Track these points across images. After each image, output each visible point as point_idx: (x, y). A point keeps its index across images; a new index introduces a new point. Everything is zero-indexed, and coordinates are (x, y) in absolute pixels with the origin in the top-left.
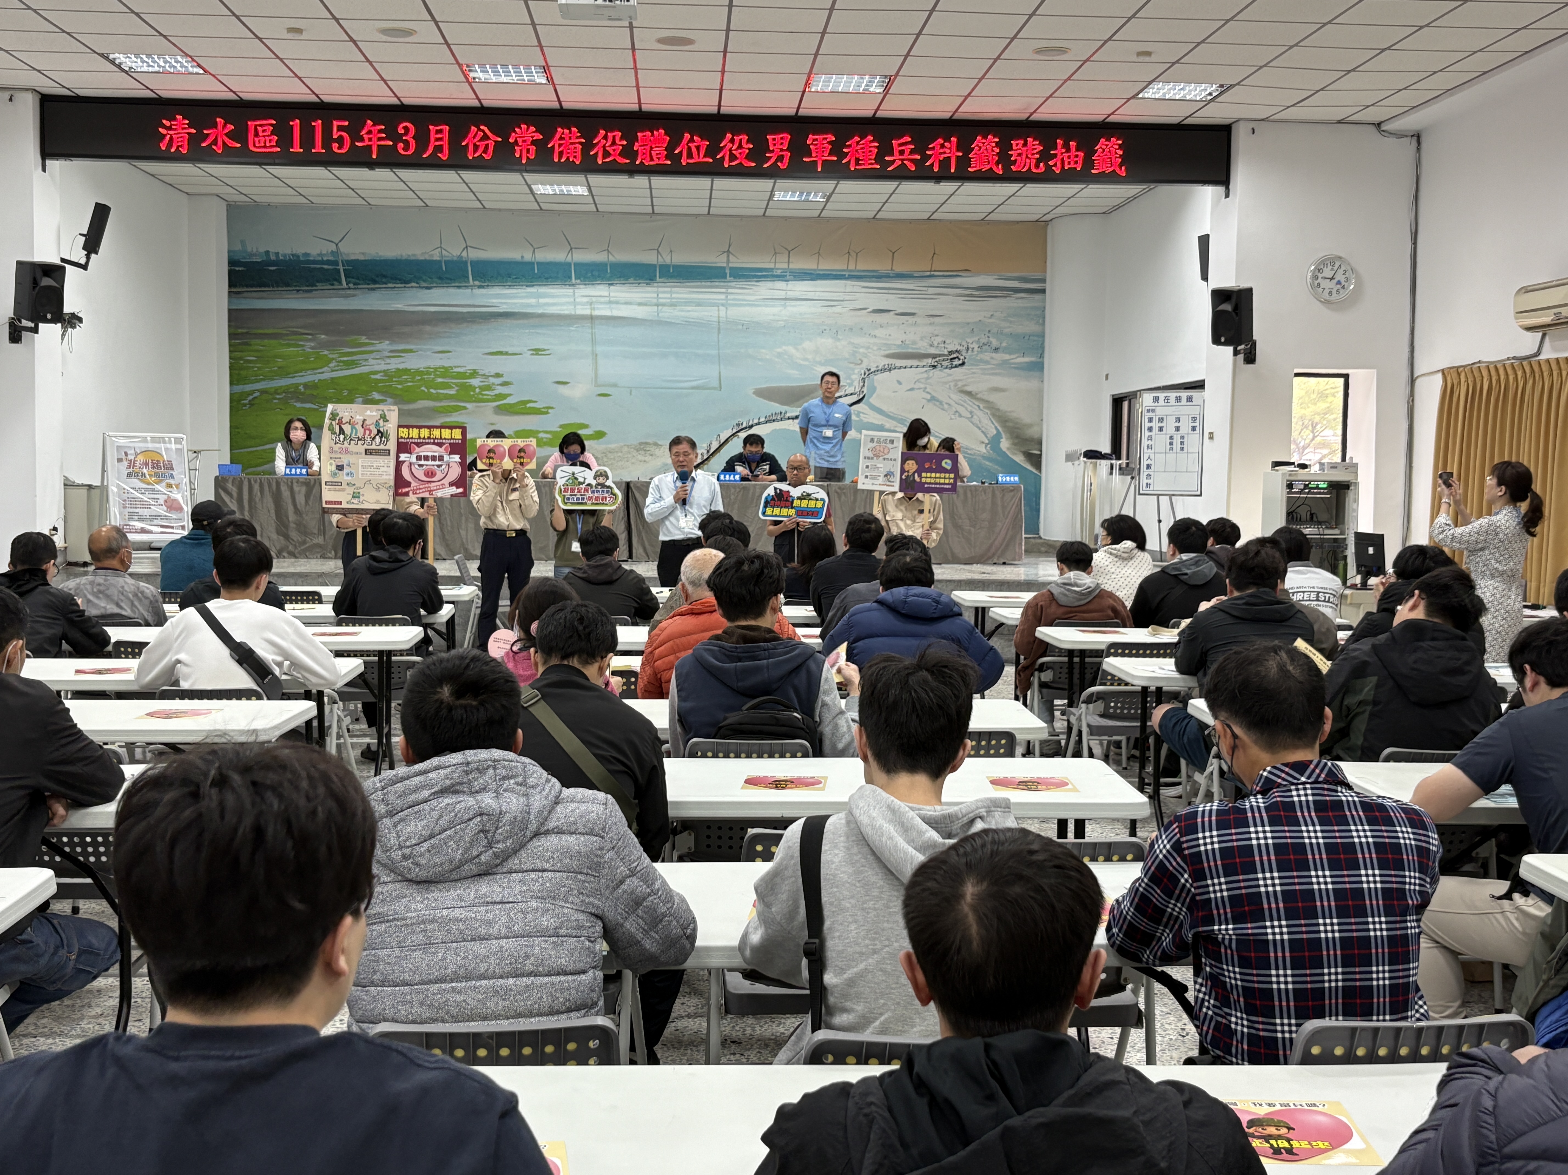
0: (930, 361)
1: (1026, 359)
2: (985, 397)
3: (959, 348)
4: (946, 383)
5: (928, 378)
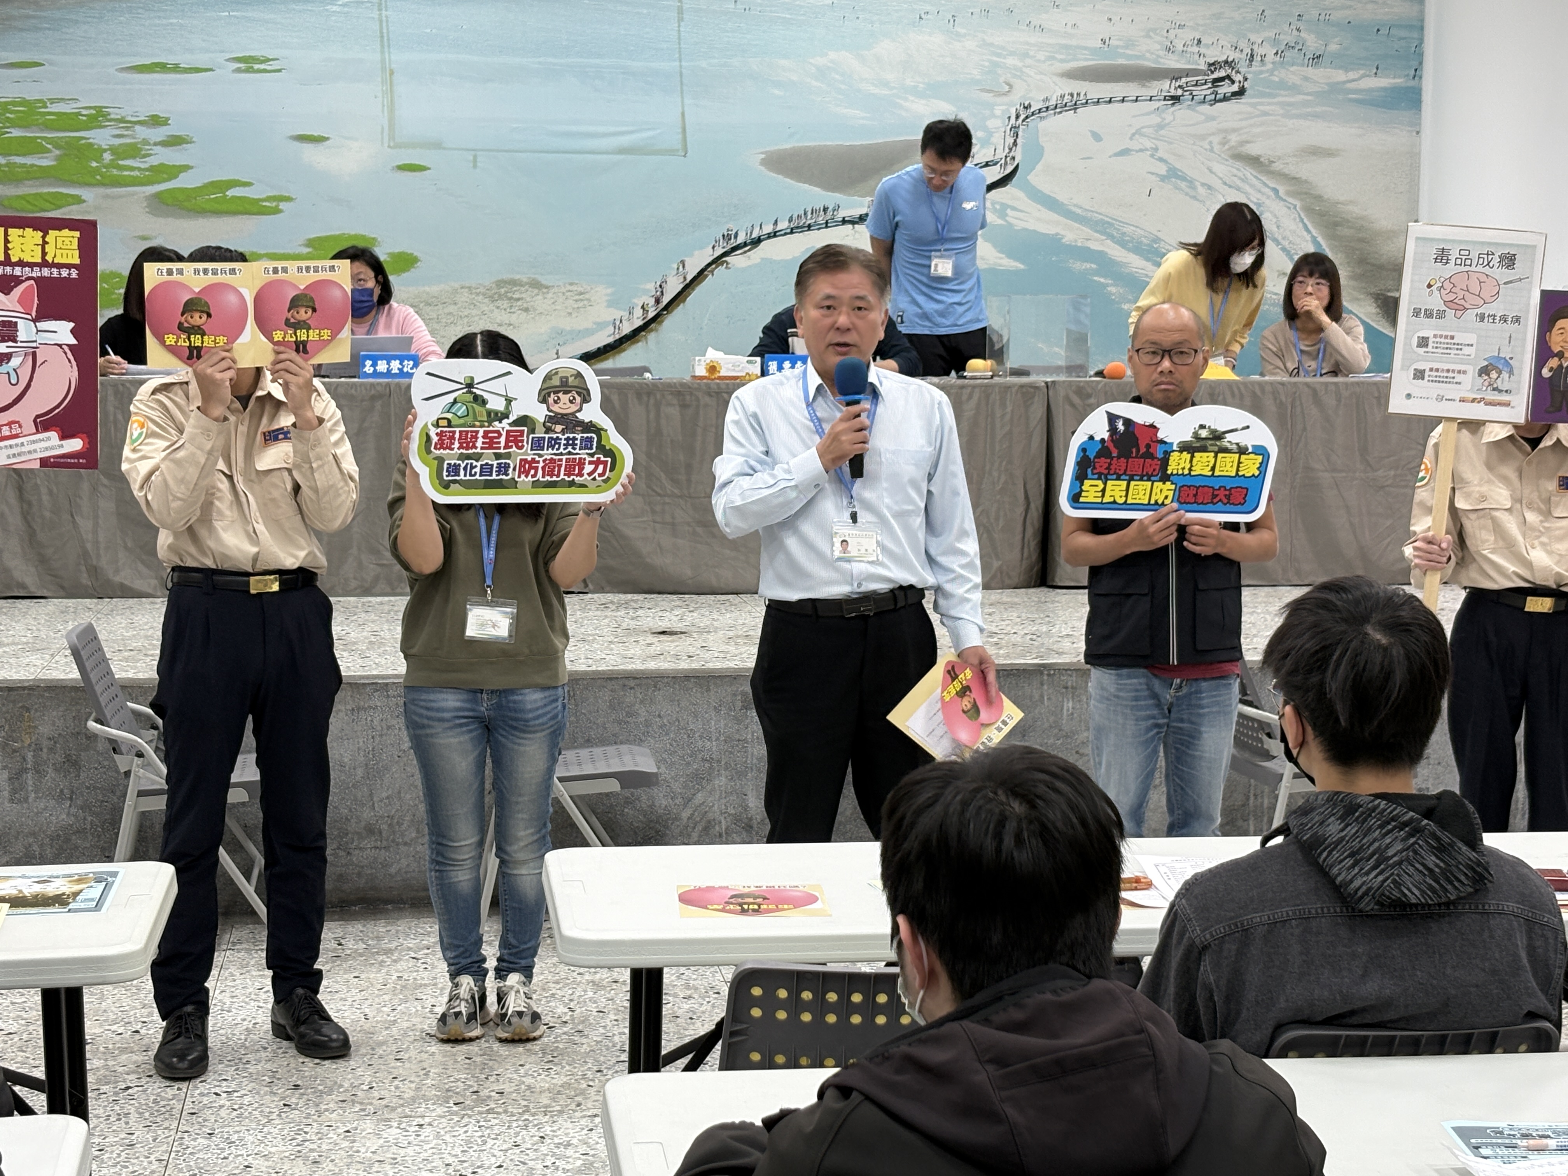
0: (1166, 86)
1: (1383, 82)
2: (1291, 170)
3: (1232, 56)
4: (1203, 137)
5: (1160, 127)
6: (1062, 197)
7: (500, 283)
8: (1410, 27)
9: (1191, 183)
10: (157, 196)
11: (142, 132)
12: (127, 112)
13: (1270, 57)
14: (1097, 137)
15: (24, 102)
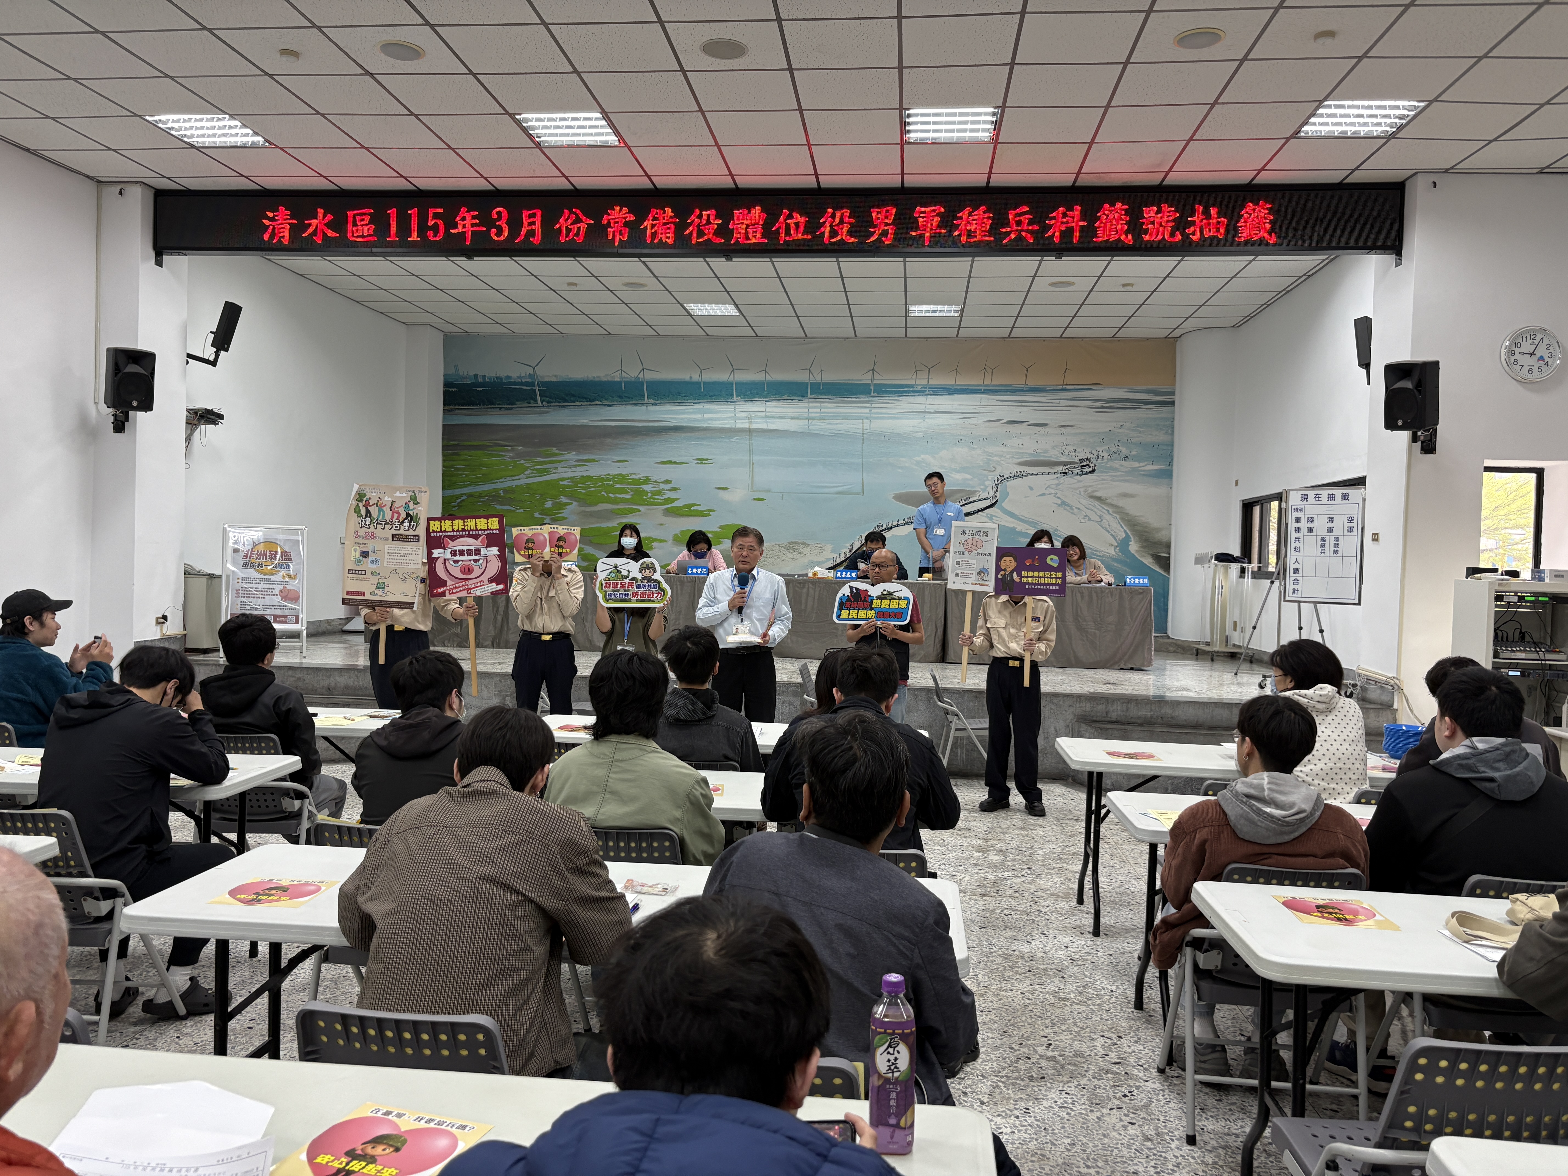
0: (1061, 468)
1: (1155, 467)
2: (1114, 502)
3: (1090, 456)
4: (1076, 489)
5: (1058, 485)
6: (1017, 512)
7: (790, 543)
8: (1167, 445)
9: (1071, 507)
10: (666, 509)
11: (662, 486)
12: (657, 479)
13: (1106, 457)
14: (1031, 489)
15: (621, 475)
